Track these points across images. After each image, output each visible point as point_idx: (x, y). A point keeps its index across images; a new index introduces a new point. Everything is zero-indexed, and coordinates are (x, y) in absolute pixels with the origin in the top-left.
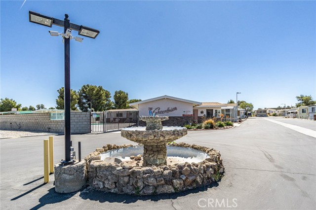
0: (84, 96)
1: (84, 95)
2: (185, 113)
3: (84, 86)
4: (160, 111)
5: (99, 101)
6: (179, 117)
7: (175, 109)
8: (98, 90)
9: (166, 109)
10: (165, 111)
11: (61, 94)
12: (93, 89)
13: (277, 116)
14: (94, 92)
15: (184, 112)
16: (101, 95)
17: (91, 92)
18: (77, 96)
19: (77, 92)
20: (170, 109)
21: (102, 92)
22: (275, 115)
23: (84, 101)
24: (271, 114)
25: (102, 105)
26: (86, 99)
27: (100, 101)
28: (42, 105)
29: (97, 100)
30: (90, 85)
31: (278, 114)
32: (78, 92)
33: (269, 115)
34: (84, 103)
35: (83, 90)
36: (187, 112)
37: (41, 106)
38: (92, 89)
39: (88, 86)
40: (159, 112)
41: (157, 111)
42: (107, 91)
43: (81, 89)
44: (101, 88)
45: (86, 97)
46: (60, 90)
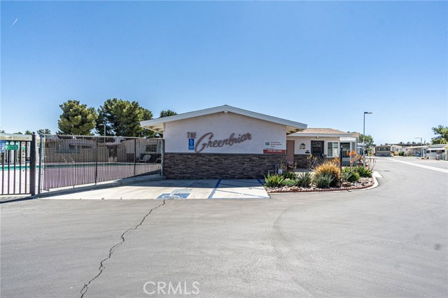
0: (108, 117)
1: (108, 114)
2: (269, 147)
3: (109, 101)
4: (213, 140)
5: (132, 125)
6: (254, 155)
7: (248, 136)
8: (131, 108)
9: (228, 137)
10: (225, 141)
11: (65, 112)
12: (122, 106)
13: (406, 156)
14: (125, 110)
15: (268, 144)
16: (136, 116)
17: (120, 111)
18: (94, 116)
19: (96, 109)
20: (236, 136)
21: (137, 111)
22: (402, 154)
23: (109, 125)
24: (397, 153)
25: (138, 131)
26: (111, 122)
27: (134, 126)
28: (47, 130)
29: (130, 124)
30: (118, 99)
31: (406, 152)
32: (99, 110)
33: (392, 154)
34: (108, 128)
35: (107, 108)
36: (274, 143)
37: (45, 131)
38: (120, 107)
39: (115, 100)
40: (210, 142)
41: (206, 140)
42: (147, 111)
43: (103, 106)
44: (136, 105)
45: (111, 119)
46: (65, 104)
